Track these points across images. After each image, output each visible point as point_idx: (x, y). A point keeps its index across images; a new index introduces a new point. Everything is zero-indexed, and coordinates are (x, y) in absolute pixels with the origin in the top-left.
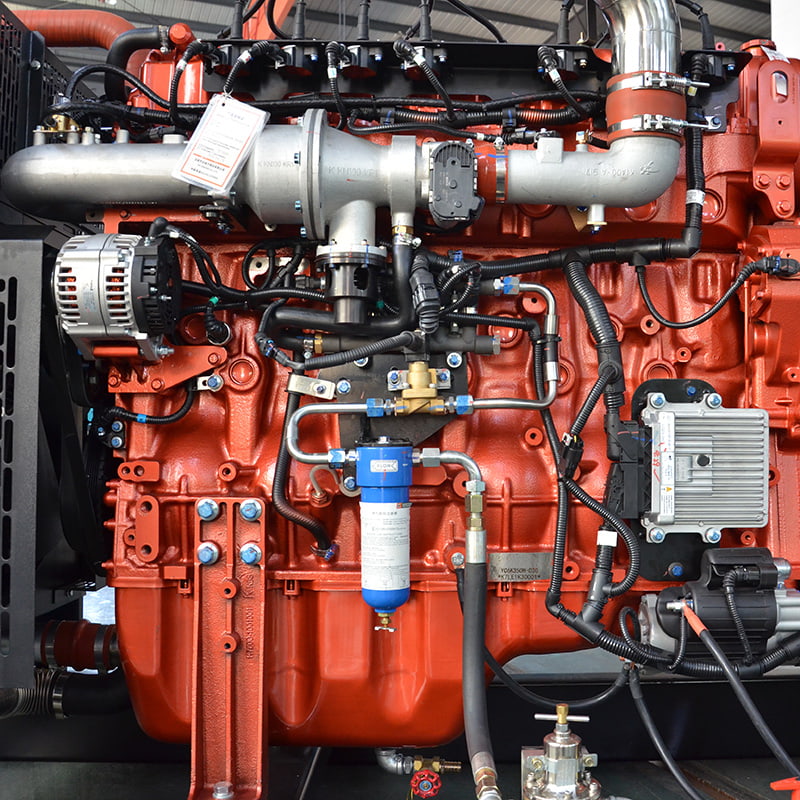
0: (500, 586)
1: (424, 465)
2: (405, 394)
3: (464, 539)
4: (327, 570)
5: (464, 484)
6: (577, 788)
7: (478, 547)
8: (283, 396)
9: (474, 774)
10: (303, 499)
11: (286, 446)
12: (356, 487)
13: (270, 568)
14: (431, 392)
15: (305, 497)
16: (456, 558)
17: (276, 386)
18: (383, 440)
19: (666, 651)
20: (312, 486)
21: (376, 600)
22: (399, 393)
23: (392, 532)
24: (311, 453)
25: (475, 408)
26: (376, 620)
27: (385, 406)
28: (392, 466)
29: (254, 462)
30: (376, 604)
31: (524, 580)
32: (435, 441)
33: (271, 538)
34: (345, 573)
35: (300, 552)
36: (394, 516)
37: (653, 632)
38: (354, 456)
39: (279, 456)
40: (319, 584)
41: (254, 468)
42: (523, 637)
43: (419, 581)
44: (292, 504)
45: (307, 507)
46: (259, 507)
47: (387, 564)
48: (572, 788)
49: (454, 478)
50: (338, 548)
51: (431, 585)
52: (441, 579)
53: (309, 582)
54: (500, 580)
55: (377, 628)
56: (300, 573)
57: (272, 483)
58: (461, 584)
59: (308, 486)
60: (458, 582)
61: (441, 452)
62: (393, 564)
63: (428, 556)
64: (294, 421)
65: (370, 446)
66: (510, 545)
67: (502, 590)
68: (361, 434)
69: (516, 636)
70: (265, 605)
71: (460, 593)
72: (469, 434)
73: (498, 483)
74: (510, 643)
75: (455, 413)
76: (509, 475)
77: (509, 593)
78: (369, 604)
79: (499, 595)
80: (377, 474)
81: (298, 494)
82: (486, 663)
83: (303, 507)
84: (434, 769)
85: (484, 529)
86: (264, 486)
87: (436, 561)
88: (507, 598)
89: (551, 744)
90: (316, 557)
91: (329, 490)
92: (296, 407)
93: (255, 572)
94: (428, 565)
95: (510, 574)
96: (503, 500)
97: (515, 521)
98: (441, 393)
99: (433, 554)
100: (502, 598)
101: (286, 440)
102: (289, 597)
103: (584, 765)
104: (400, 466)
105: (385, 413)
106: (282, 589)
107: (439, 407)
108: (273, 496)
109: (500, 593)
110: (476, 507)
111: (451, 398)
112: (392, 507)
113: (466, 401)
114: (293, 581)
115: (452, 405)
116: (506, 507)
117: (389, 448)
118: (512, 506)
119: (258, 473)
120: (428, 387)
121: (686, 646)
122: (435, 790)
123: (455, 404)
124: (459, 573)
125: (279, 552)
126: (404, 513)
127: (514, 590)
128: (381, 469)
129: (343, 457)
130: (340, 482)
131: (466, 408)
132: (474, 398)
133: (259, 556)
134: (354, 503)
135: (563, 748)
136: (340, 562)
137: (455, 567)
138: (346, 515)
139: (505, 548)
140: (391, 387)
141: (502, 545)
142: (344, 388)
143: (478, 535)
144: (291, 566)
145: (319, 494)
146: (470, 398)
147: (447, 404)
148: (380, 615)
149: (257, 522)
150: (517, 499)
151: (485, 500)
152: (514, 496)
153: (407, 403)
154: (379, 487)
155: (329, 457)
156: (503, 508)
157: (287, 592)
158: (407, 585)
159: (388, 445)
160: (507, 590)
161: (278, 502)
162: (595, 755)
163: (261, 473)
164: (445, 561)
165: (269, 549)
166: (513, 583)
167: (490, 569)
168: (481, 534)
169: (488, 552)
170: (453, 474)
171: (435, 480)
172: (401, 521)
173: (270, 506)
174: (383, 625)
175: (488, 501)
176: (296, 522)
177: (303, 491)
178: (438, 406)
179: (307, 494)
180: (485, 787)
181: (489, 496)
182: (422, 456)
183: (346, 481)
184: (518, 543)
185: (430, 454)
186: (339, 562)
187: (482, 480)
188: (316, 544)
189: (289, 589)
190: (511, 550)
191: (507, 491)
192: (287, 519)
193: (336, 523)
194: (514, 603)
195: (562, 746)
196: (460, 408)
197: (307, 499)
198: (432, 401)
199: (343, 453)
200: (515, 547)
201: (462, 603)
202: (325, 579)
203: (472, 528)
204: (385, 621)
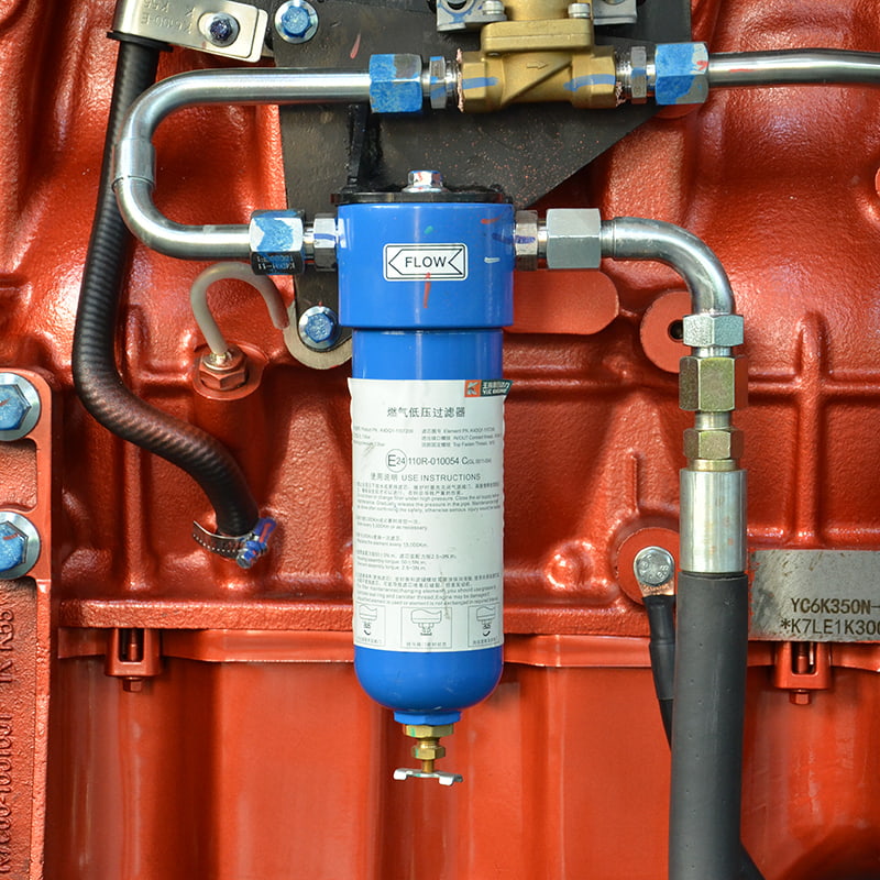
0: (786, 652)
1: (552, 263)
2: (492, 39)
3: (673, 508)
4: (247, 597)
5: (676, 330)
7: (719, 522)
8: (103, 52)
10: (172, 379)
11: (118, 206)
12: (338, 336)
13: (67, 593)
14: (575, 31)
15: (176, 370)
16: (650, 565)
17: (80, 22)
18: (423, 181)
20: (199, 334)
21: (399, 684)
22: (470, 37)
23: (448, 470)
24: (197, 223)
25: (715, 85)
26: (395, 748)
27: (427, 80)
28: (450, 262)
29: (16, 264)
30: (397, 695)
31: (865, 638)
32: (586, 189)
33: (70, 501)
34: (300, 607)
35: (161, 543)
36: (455, 423)
38: (330, 232)
39: (94, 236)
40: (217, 642)
41: (17, 280)
43: (533, 635)
44: (137, 392)
45: (183, 403)
46: (31, 397)
47: (432, 570)
49: (642, 314)
50: (278, 532)
51: (567, 648)
52: (599, 631)
53: (191, 636)
54: (785, 635)
55: (399, 775)
56: (160, 606)
57: (71, 327)
58: (662, 646)
59: (186, 339)
60: (654, 637)
61: (606, 221)
62: (452, 570)
63: (559, 559)
64: (140, 126)
65: (383, 202)
66: (820, 521)
67: (794, 669)
68: (355, 168)
69: (840, 818)
70: (52, 703)
71: (661, 672)
72: (695, 176)
73: (785, 333)
74: (819, 838)
75: (651, 99)
76: (818, 304)
77: (817, 679)
78: (377, 699)
79: (784, 684)
80: (404, 287)
81: (155, 362)
83: (169, 403)
85: (737, 467)
86: (48, 335)
87: (582, 574)
88: (810, 692)
90: (211, 555)
91: (251, 349)
92: (147, 81)
93: (18, 600)
94: (558, 585)
95: (820, 618)
96: (798, 384)
97: (837, 450)
98: (606, 37)
99: (574, 554)
100: (792, 692)
101: (116, 186)
102: (125, 681)
104: (475, 261)
105: (426, 101)
106: (104, 660)
107: (598, 79)
108: (75, 368)
109: (786, 679)
110: (714, 394)
111: (638, 52)
112: (449, 391)
113: (685, 60)
114: (140, 632)
115: (639, 74)
116: (809, 404)
117: (440, 206)
118: (827, 402)
119: (27, 296)
120: (565, 14)
123: (651, 70)
124: (657, 612)
125: (96, 544)
126: (488, 411)
127: (833, 672)
128: (416, 272)
129: (295, 236)
130: (285, 321)
131: (685, 82)
132: (715, 52)
133: (33, 552)
134: (330, 390)
136: (288, 575)
137: (646, 592)
138: (305, 429)
139: (804, 534)
140: (446, 21)
141: (793, 526)
142: (297, 24)
143: (720, 486)
144: (135, 584)
145: (219, 360)
146: (699, 50)
147: (626, 71)
148: (411, 731)
149: (27, 444)
150: (846, 380)
151: (742, 377)
152: (837, 371)
153: (497, 69)
154: (411, 330)
155: (251, 238)
156: (798, 409)
157: (120, 668)
158: (496, 639)
159: (437, 198)
160: (810, 669)
161: (92, 384)
163: (37, 299)
164: (611, 570)
165: (64, 532)
166: (831, 647)
167: (756, 598)
168: (730, 479)
169: (749, 546)
170: (639, 299)
171: (583, 317)
172: (477, 436)
173: (67, 396)
174: (417, 764)
175: (753, 387)
176: (151, 448)
177: (172, 351)
178: (597, 77)
179: (185, 363)
181: (754, 371)
182: (543, 236)
183: (304, 321)
184: (848, 519)
185: (568, 226)
186: (283, 575)
187: (733, 311)
188: (212, 519)
189: (124, 657)
190: (822, 541)
191: (810, 354)
192: (121, 435)
193: (273, 455)
194: (830, 712)
196: (667, 82)
197: (184, 378)
198: (576, 61)
199: (295, 223)
200: (835, 531)
201: (666, 709)
202: (237, 626)
203: (702, 464)
204: (425, 752)
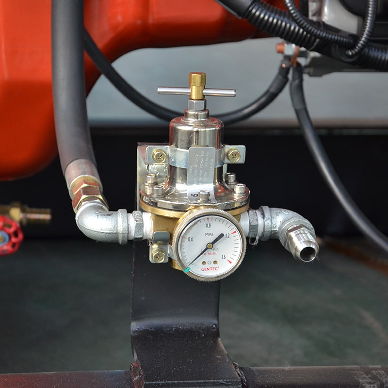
6: (215, 189)
9: (69, 187)
19: (345, 32)
37: (326, 10)
42: (139, 22)
48: (209, 187)
82: (86, 55)
84: (12, 219)
89: (182, 128)
103: (226, 161)
121: (374, 25)
122: (14, 245)
135: (197, 132)
162: (243, 147)
180: (84, 197)
195: (195, 129)
